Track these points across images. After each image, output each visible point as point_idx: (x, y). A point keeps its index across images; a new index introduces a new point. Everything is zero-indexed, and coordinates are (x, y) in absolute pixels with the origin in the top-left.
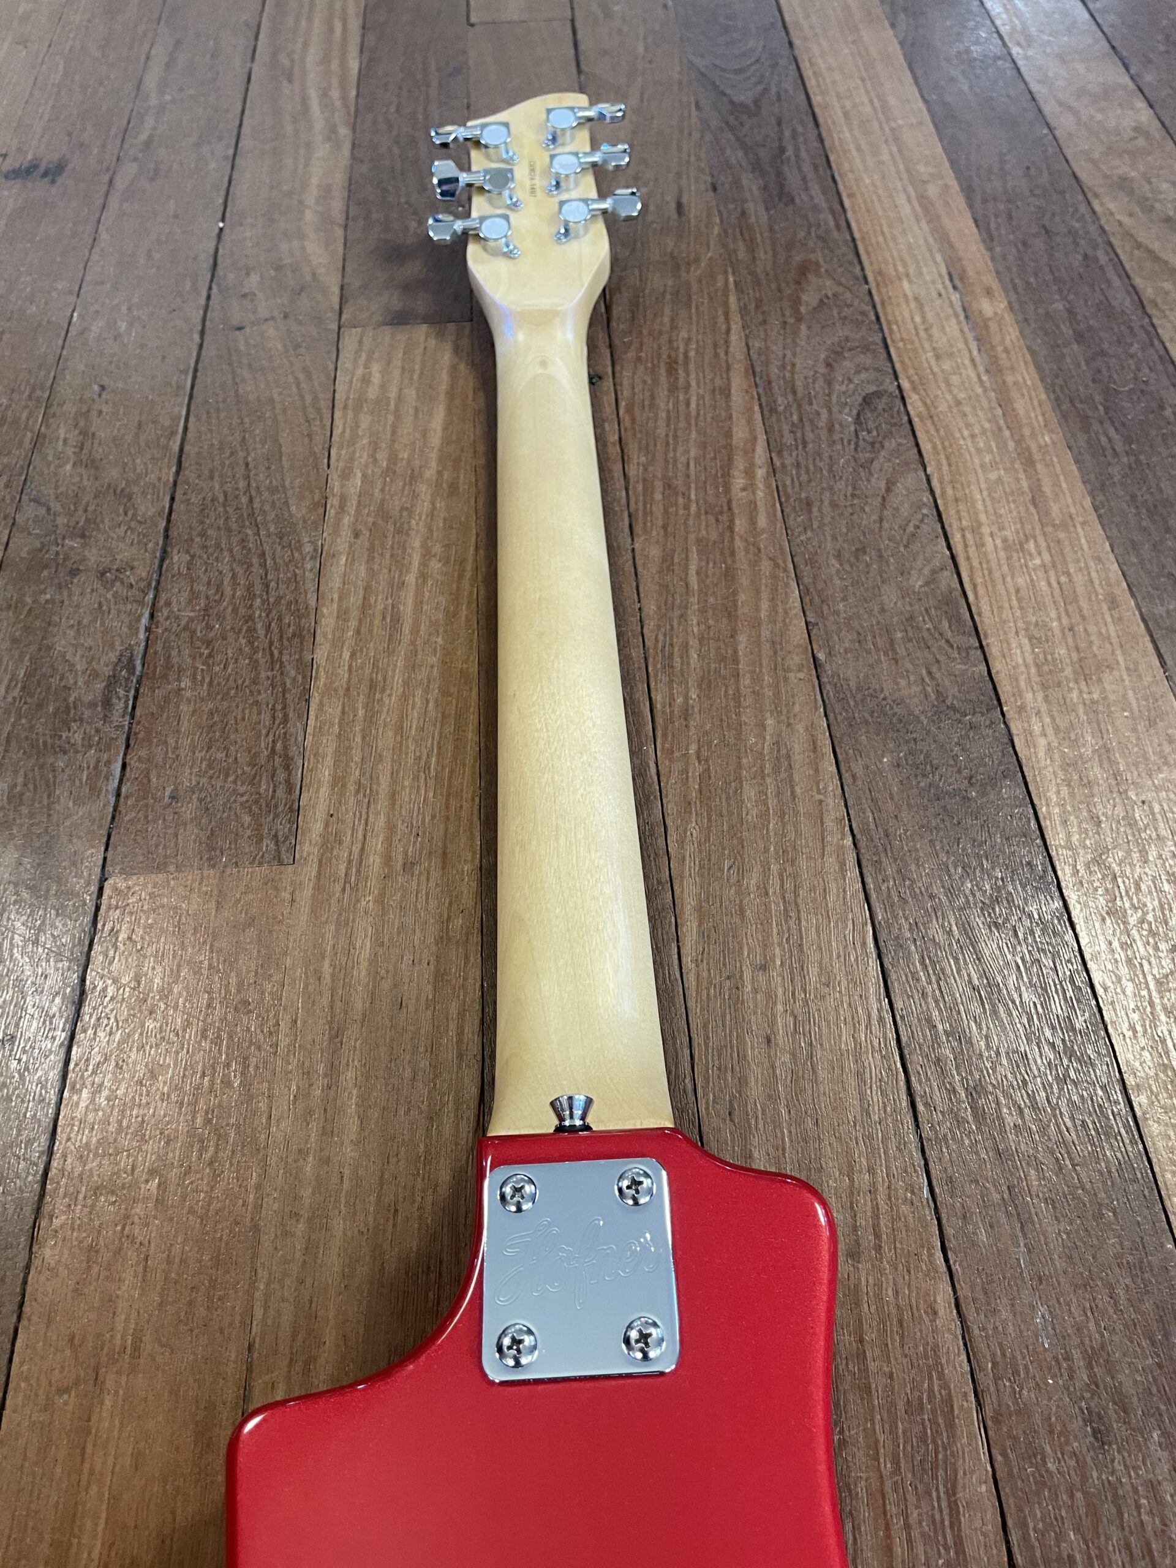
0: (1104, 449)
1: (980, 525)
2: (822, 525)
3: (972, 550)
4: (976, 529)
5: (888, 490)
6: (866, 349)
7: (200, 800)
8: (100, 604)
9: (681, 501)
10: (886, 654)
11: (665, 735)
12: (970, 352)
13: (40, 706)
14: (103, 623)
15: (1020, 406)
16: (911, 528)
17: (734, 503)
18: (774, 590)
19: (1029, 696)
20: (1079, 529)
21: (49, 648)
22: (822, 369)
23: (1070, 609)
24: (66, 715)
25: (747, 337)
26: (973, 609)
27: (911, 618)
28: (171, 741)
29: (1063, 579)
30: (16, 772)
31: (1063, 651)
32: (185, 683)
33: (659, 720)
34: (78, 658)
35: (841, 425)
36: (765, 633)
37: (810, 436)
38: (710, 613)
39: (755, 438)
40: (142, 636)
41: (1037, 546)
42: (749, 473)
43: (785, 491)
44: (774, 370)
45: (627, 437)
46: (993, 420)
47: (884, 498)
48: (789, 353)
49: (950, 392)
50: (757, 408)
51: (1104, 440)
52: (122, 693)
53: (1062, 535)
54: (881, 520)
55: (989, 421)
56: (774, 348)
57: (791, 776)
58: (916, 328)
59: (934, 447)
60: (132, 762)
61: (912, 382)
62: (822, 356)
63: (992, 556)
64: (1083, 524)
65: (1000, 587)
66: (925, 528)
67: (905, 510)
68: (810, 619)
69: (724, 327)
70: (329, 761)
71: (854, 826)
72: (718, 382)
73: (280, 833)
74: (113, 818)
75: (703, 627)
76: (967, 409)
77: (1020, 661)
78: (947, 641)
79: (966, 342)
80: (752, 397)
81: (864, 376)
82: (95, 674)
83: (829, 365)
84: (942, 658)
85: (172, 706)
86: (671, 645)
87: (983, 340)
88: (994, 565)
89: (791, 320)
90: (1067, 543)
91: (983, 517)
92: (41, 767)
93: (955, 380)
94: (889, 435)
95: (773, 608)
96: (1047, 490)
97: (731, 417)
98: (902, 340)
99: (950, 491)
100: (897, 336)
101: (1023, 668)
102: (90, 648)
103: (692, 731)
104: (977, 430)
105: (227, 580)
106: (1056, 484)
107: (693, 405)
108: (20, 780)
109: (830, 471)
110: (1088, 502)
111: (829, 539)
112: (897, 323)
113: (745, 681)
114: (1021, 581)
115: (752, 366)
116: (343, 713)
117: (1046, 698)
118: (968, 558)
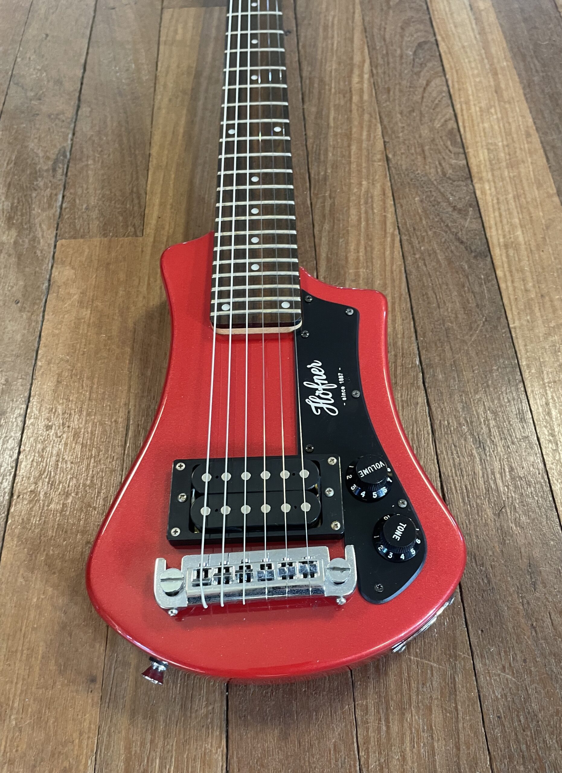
0: (531, 69)
1: (469, 100)
2: (394, 100)
3: (465, 112)
4: (467, 103)
5: (427, 85)
6: (421, 22)
7: (99, 210)
8: (49, 129)
9: (327, 87)
10: (420, 155)
11: (315, 188)
12: (471, 24)
13: (23, 171)
14: (51, 137)
15: (493, 50)
16: (437, 102)
17: (353, 89)
18: (370, 127)
19: (484, 174)
20: (516, 103)
21: (26, 147)
22: (399, 30)
23: (508, 137)
24: (35, 175)
25: (363, 15)
26: (463, 137)
27: (433, 140)
28: (85, 186)
29: (507, 125)
30: (14, 198)
31: (502, 155)
32: (90, 162)
33: (312, 181)
34: (40, 151)
35: (406, 55)
36: (364, 145)
37: (391, 60)
38: (339, 136)
39: (364, 61)
40: (69, 142)
41: (496, 111)
42: (361, 76)
43: (378, 84)
44: (376, 30)
45: (302, 59)
46: (480, 55)
47: (425, 89)
48: (383, 23)
49: (461, 42)
50: (366, 47)
51: (532, 66)
52: (61, 165)
53: (507, 106)
54: (423, 97)
55: (478, 55)
56: (376, 20)
57: (372, 205)
58: (446, 14)
59: (451, 67)
60: (67, 194)
61: (443, 38)
62: (400, 25)
63: (474, 114)
64: (518, 101)
65: (476, 128)
66: (444, 102)
67: (434, 94)
68: (387, 140)
69: (352, 11)
70: (158, 195)
71: (400, 225)
72: (348, 35)
73: (136, 224)
74: (59, 217)
75: (335, 142)
76: (468, 50)
77: (482, 158)
78: (450, 151)
79: (470, 21)
80: (364, 42)
81: (419, 34)
82: (48, 158)
83: (402, 28)
84: (446, 158)
85: (85, 172)
86: (320, 150)
87: (478, 20)
88: (474, 118)
89: (385, 8)
90: (509, 109)
91: (471, 97)
92: (25, 196)
93: (463, 37)
94: (429, 60)
95: (369, 135)
96: (503, 86)
97: (353, 51)
98: (439, 18)
99: (456, 86)
100: (437, 17)
101: (483, 162)
102: (45, 147)
103: (328, 186)
104: (472, 59)
105: (109, 119)
106: (507, 84)
107: (335, 45)
108: (16, 201)
109: (400, 75)
110: (521, 92)
111: (397, 106)
112: (437, 11)
113: (354, 166)
114: (486, 125)
115: (365, 29)
116: (164, 176)
117: (493, 175)
118: (462, 115)
